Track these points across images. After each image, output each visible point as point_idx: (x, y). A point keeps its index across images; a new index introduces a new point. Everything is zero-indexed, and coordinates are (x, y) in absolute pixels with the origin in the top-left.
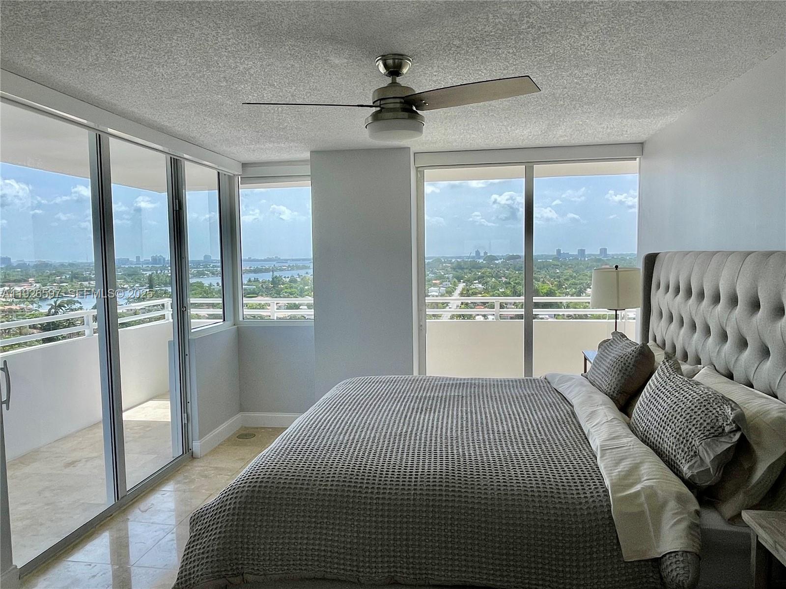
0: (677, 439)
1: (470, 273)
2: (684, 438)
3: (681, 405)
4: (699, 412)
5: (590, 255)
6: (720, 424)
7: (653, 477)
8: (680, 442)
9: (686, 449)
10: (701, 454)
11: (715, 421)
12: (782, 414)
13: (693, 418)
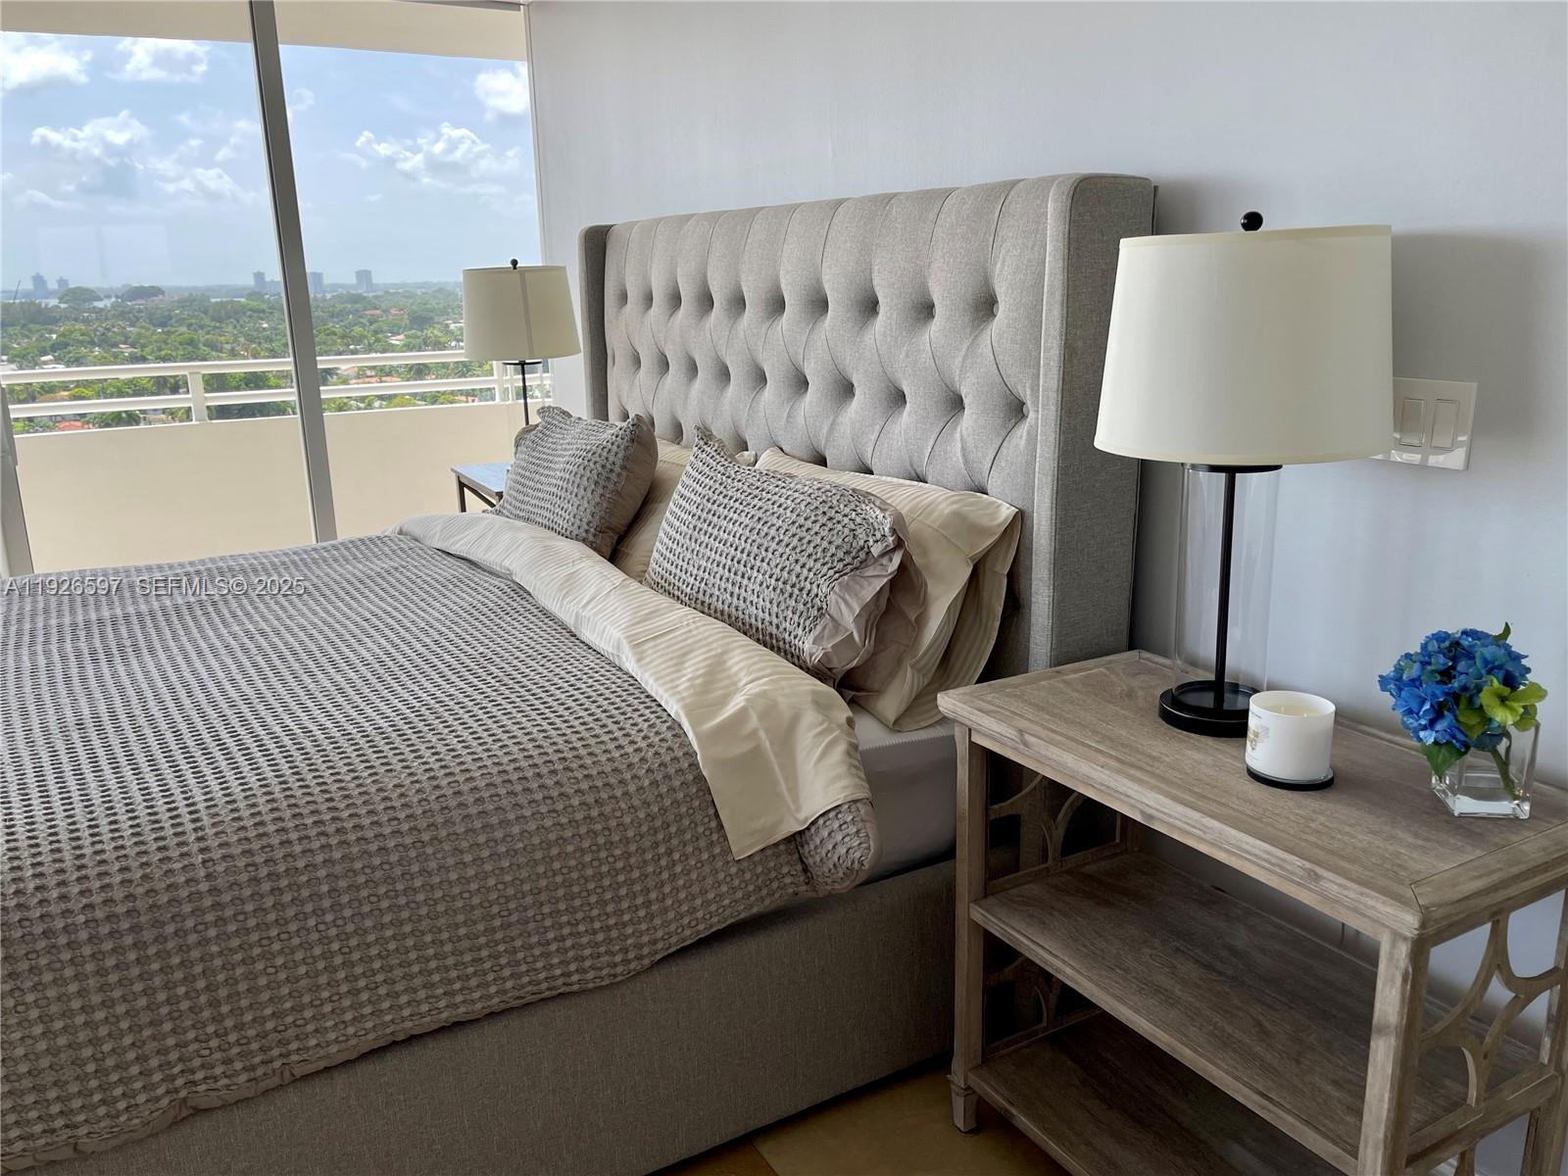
0: (778, 591)
1: (28, 337)
2: (793, 586)
3: (775, 521)
4: (817, 528)
5: (334, 287)
6: (861, 543)
7: (760, 674)
8: (787, 595)
9: (801, 607)
10: (833, 611)
11: (851, 538)
12: (955, 506)
13: (805, 541)
